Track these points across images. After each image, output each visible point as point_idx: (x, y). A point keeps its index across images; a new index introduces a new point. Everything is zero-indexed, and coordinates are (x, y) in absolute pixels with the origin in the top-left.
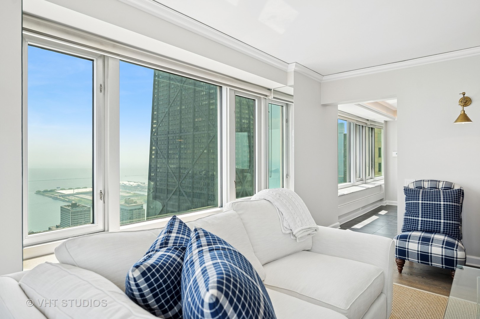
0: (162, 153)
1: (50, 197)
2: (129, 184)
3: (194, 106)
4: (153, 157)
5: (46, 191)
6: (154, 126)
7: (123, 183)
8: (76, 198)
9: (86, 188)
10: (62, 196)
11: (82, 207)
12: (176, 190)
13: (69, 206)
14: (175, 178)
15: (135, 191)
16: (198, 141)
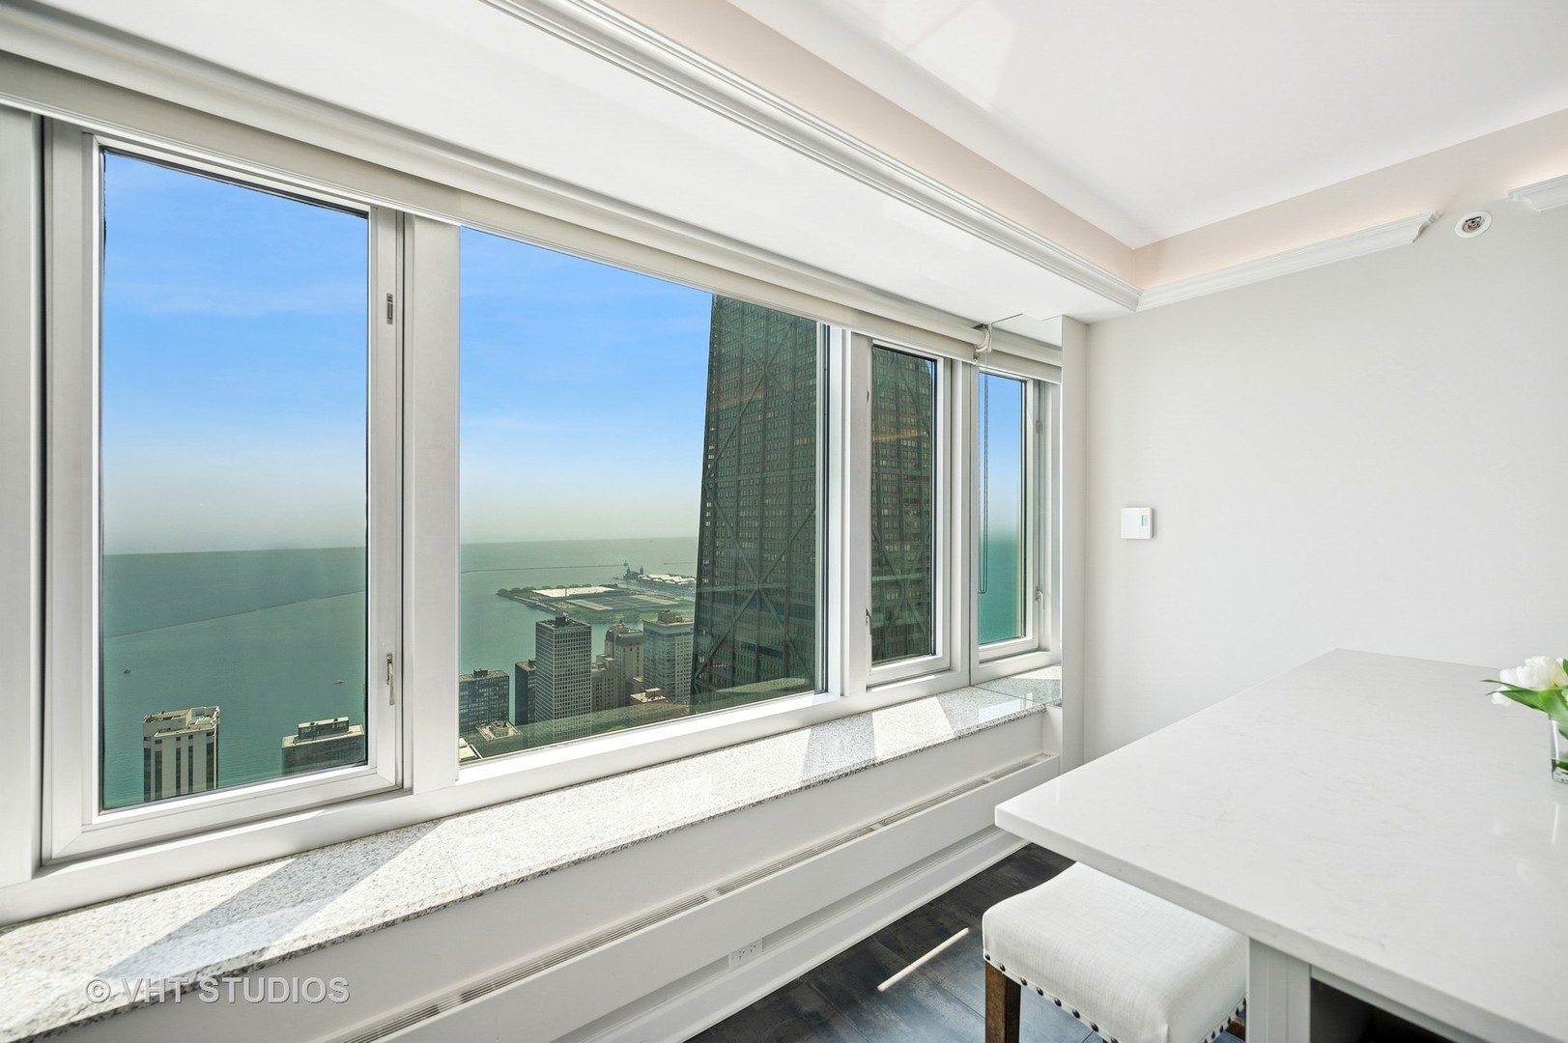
0: (725, 516)
1: (524, 602)
2: (672, 580)
3: (794, 412)
4: (708, 524)
5: (516, 591)
6: (711, 457)
7: (660, 579)
8: (571, 606)
9: (589, 586)
10: (544, 601)
11: (574, 625)
12: (753, 597)
13: (550, 622)
14: (750, 569)
15: (683, 595)
16: (801, 490)
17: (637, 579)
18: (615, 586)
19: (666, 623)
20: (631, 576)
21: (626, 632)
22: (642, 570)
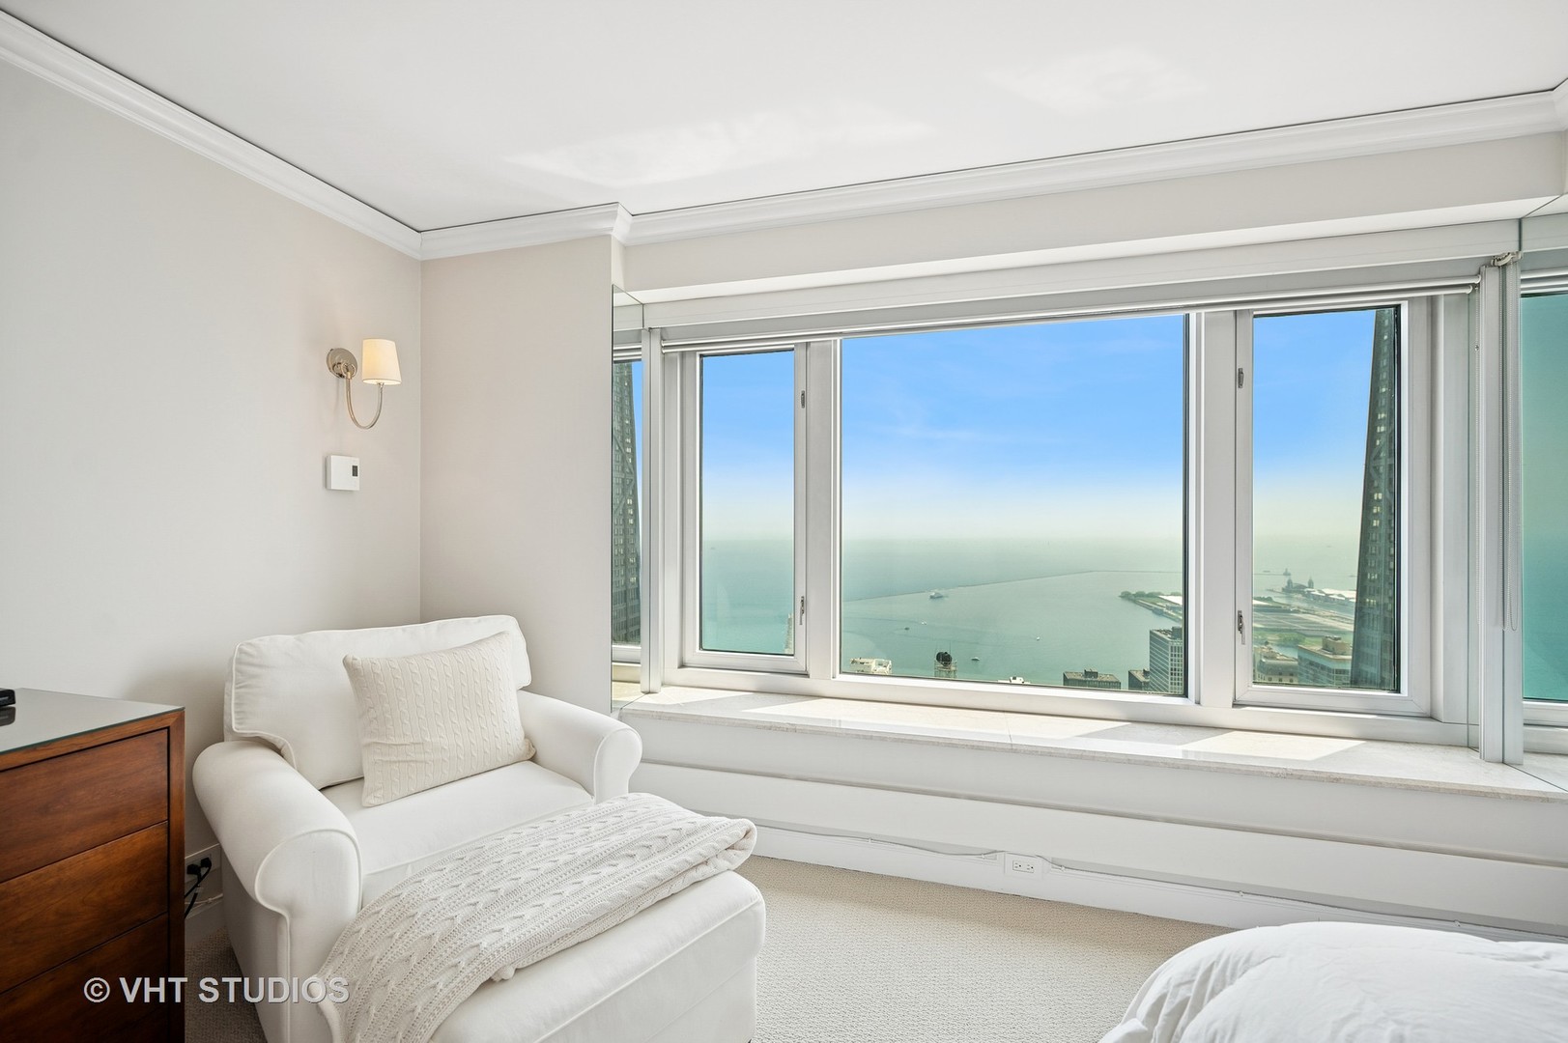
1: (1148, 608)
4: (1375, 524)
5: (1140, 595)
17: (1303, 594)
18: (1269, 599)
19: (1334, 654)
20: (1290, 589)
21: (1273, 658)
22: (1311, 584)
